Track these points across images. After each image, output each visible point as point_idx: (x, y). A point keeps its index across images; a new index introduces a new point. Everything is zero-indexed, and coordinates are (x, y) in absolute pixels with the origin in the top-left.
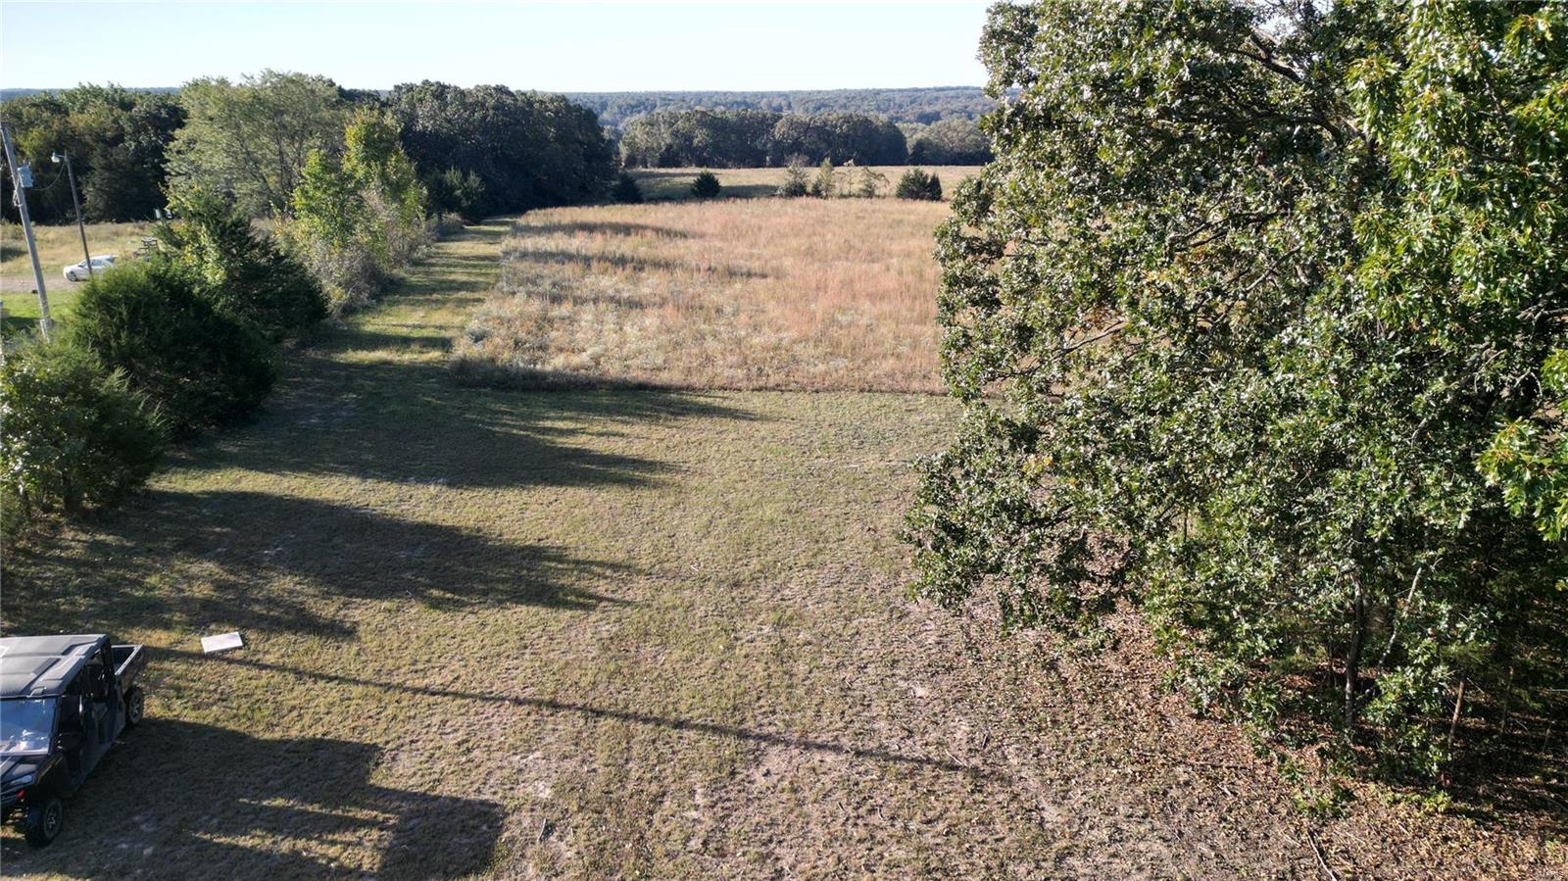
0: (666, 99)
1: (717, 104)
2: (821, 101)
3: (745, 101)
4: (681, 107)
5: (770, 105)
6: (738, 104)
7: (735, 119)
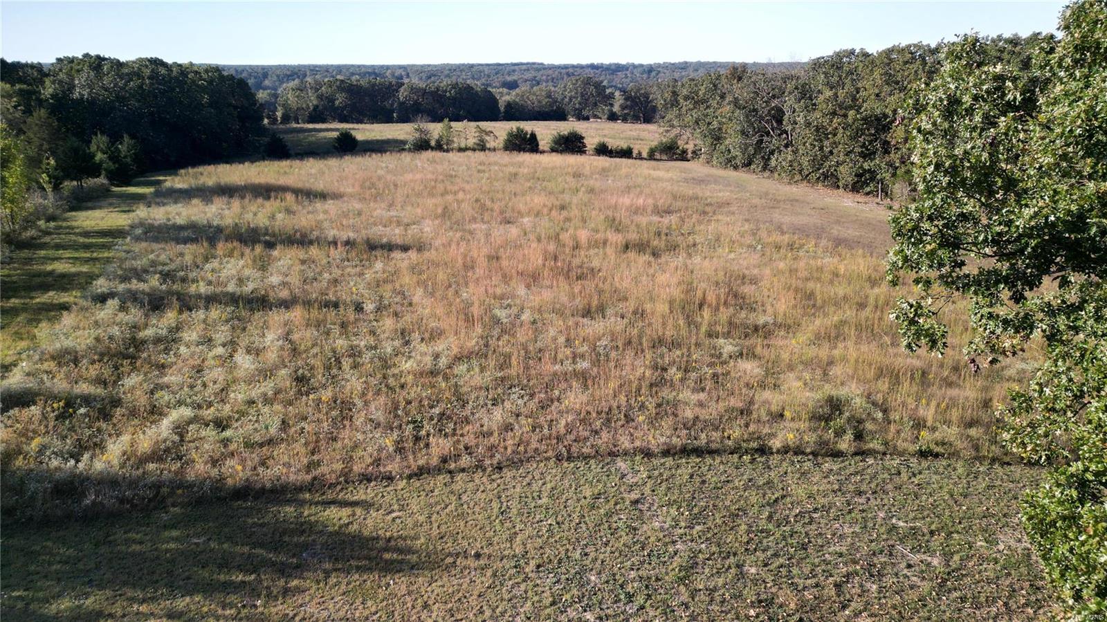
0: (314, 69)
1: (353, 74)
2: (431, 72)
3: (375, 71)
4: (326, 76)
5: (393, 74)
6: (370, 74)
7: (367, 85)
